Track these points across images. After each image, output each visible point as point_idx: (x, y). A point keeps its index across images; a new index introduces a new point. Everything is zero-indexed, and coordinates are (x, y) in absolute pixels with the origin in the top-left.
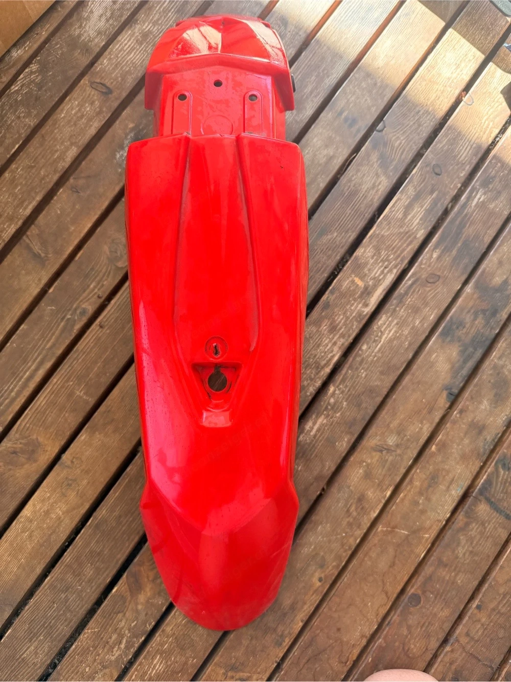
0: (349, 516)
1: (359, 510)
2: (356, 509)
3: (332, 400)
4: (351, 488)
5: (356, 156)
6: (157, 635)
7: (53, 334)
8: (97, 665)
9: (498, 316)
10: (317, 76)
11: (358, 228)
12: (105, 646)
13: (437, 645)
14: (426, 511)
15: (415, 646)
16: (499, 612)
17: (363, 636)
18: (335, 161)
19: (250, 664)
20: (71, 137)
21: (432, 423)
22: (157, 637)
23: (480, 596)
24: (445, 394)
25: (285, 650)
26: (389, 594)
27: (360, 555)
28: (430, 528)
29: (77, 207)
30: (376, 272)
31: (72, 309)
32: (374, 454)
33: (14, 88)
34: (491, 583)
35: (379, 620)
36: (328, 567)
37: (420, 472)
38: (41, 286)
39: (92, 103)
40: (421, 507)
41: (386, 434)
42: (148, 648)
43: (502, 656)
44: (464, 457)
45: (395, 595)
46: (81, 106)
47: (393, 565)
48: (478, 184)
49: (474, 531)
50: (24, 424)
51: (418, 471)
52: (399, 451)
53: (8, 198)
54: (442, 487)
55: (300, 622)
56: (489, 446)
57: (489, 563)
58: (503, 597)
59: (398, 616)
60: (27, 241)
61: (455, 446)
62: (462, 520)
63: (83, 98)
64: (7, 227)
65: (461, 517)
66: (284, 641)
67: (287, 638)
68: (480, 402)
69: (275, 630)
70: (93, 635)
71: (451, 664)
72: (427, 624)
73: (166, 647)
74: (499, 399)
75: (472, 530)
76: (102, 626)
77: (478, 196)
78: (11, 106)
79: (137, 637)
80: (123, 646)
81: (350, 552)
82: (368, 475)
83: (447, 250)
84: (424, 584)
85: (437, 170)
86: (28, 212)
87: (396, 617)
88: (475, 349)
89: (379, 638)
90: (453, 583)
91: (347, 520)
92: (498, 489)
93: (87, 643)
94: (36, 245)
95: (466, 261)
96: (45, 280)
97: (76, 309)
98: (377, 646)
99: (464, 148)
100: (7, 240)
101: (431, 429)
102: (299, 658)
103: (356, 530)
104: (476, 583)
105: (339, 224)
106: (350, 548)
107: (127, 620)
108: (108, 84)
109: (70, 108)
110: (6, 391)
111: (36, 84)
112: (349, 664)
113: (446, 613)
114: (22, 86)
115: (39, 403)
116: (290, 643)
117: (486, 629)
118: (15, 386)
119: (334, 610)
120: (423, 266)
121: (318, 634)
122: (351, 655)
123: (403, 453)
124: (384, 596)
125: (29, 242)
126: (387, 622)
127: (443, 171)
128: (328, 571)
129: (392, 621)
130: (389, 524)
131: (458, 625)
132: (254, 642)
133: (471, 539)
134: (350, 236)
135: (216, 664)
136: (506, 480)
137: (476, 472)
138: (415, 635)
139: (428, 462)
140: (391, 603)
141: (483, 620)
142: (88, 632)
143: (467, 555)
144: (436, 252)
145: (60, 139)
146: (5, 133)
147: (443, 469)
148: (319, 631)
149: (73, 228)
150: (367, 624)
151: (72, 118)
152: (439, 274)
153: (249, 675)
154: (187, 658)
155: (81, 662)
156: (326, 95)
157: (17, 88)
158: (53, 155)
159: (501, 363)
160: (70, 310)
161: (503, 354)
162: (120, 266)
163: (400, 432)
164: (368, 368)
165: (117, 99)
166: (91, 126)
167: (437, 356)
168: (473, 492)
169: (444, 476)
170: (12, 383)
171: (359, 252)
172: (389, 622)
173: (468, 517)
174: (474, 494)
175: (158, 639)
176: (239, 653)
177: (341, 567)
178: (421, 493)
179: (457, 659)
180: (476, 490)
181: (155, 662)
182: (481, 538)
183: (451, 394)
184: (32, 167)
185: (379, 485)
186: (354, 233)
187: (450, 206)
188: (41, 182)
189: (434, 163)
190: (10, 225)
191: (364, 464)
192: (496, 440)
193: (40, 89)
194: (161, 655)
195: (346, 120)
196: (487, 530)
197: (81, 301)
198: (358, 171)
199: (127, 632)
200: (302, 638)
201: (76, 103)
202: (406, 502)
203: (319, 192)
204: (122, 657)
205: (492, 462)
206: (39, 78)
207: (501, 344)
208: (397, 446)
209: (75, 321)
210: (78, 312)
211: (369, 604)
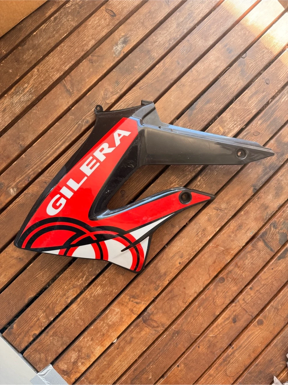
0: (198, 237)
1: (203, 234)
2: (201, 234)
3: (199, 183)
4: (201, 224)
5: (229, 68)
6: (101, 276)
7: (71, 130)
8: (71, 286)
9: (284, 156)
10: (217, 25)
11: (225, 103)
12: (76, 278)
13: (229, 302)
14: (234, 241)
15: (219, 301)
16: (260, 292)
17: (195, 292)
18: (219, 69)
19: (142, 296)
20: (93, 34)
21: (243, 201)
22: (100, 278)
23: (253, 283)
24: (252, 189)
25: (159, 293)
26: (211, 275)
27: (200, 255)
28: (234, 249)
29: (91, 70)
30: (230, 125)
31: (82, 119)
32: (214, 210)
33: (68, 5)
34: (258, 279)
35: (204, 286)
36: (184, 258)
37: (234, 223)
38: (68, 105)
39: (105, 20)
40: (232, 238)
41: (221, 202)
42: (96, 282)
43: (258, 312)
44: (256, 219)
45: (213, 277)
46: (100, 20)
47: (215, 262)
48: (286, 92)
49: (255, 253)
50: (51, 170)
51: (233, 222)
52: (226, 211)
53: (58, 60)
54: (243, 231)
55: (167, 281)
56: (269, 216)
57: (259, 269)
58: (263, 286)
59: (213, 286)
60: (64, 82)
61: (253, 213)
62: (250, 248)
63: (101, 16)
64: (55, 74)
65: (250, 246)
66: (159, 288)
67: (160, 287)
68: (268, 195)
69: (155, 283)
70: (71, 272)
71: (234, 311)
72: (226, 292)
73: (104, 282)
74: (277, 195)
75: (254, 253)
76: (76, 269)
77: (285, 98)
78: (65, 14)
79: (91, 276)
80: (84, 279)
81: (195, 253)
82: (209, 220)
83: (265, 121)
84: (228, 274)
85: (267, 82)
86: (67, 68)
87: (212, 286)
88: (270, 170)
89: (203, 294)
90: (241, 276)
91: (196, 238)
92: (269, 237)
93: (67, 275)
94: (69, 85)
95: (273, 128)
96: (71, 103)
97: (84, 120)
98: (201, 298)
99: (283, 73)
100: (55, 80)
101: (243, 204)
102: (164, 297)
103: (200, 244)
104: (252, 277)
105: (217, 99)
106: (196, 251)
107: (88, 268)
108: (114, 12)
109: (94, 20)
110: (45, 153)
111: (79, 5)
112: (187, 304)
113: (235, 288)
114: (72, 5)
115: (60, 161)
116: (161, 290)
117: (253, 299)
118: (50, 151)
119: (184, 278)
120: (253, 127)
121: (175, 288)
122: (188, 300)
123: (227, 212)
124: (208, 276)
125: (66, 83)
126: (207, 288)
127: (270, 82)
128: (184, 260)
129: (210, 288)
130: (216, 244)
131: (240, 295)
132: (145, 287)
133: (253, 257)
134: (221, 106)
135: (126, 294)
136: (274, 233)
137: (260, 227)
138: (220, 296)
139: (238, 218)
140: (211, 280)
141: (252, 294)
142: (68, 270)
143: (249, 264)
144: (260, 121)
145: (87, 35)
146: (60, 27)
147: (245, 223)
148: (175, 287)
149: (87, 80)
150: (198, 287)
151: (94, 25)
152: (259, 132)
153: (140, 301)
154: (113, 289)
155: (64, 283)
156: (220, 35)
157: (69, 5)
158: (83, 42)
159: (281, 178)
160: (81, 119)
161: (283, 174)
162: (108, 102)
163: (228, 203)
164: (218, 171)
165: (118, 20)
166: (103, 31)
167: (251, 170)
168: (257, 236)
169: (245, 226)
170: (48, 150)
171: (223, 115)
172: (208, 289)
173: (253, 247)
174: (258, 237)
175: (101, 278)
176: (137, 291)
177: (190, 259)
178: (233, 232)
179: (237, 310)
180: (259, 235)
181: (98, 289)
182: (257, 257)
183: (255, 189)
184: (72, 47)
185: (214, 225)
186: (223, 105)
187: (270, 101)
188: (75, 54)
189: (267, 78)
190: (57, 73)
191: (209, 214)
192: (272, 214)
193: (80, 8)
194: (101, 285)
195: (228, 49)
196: (261, 254)
197: (87, 116)
198: (229, 76)
199: (87, 273)
200: (167, 289)
201: (98, 18)
202: (225, 235)
203: (209, 83)
204: (83, 284)
205: (269, 224)
206: (81, 2)
207: (283, 170)
208: (225, 209)
209: (83, 125)
210: (85, 121)
211: (201, 279)
